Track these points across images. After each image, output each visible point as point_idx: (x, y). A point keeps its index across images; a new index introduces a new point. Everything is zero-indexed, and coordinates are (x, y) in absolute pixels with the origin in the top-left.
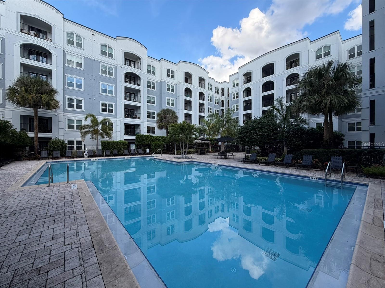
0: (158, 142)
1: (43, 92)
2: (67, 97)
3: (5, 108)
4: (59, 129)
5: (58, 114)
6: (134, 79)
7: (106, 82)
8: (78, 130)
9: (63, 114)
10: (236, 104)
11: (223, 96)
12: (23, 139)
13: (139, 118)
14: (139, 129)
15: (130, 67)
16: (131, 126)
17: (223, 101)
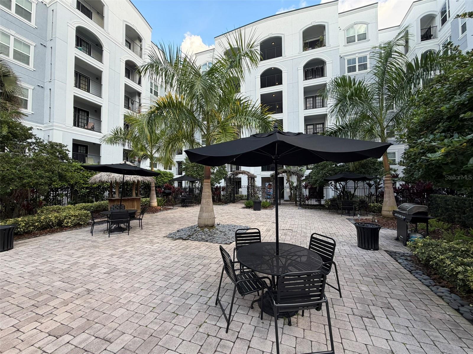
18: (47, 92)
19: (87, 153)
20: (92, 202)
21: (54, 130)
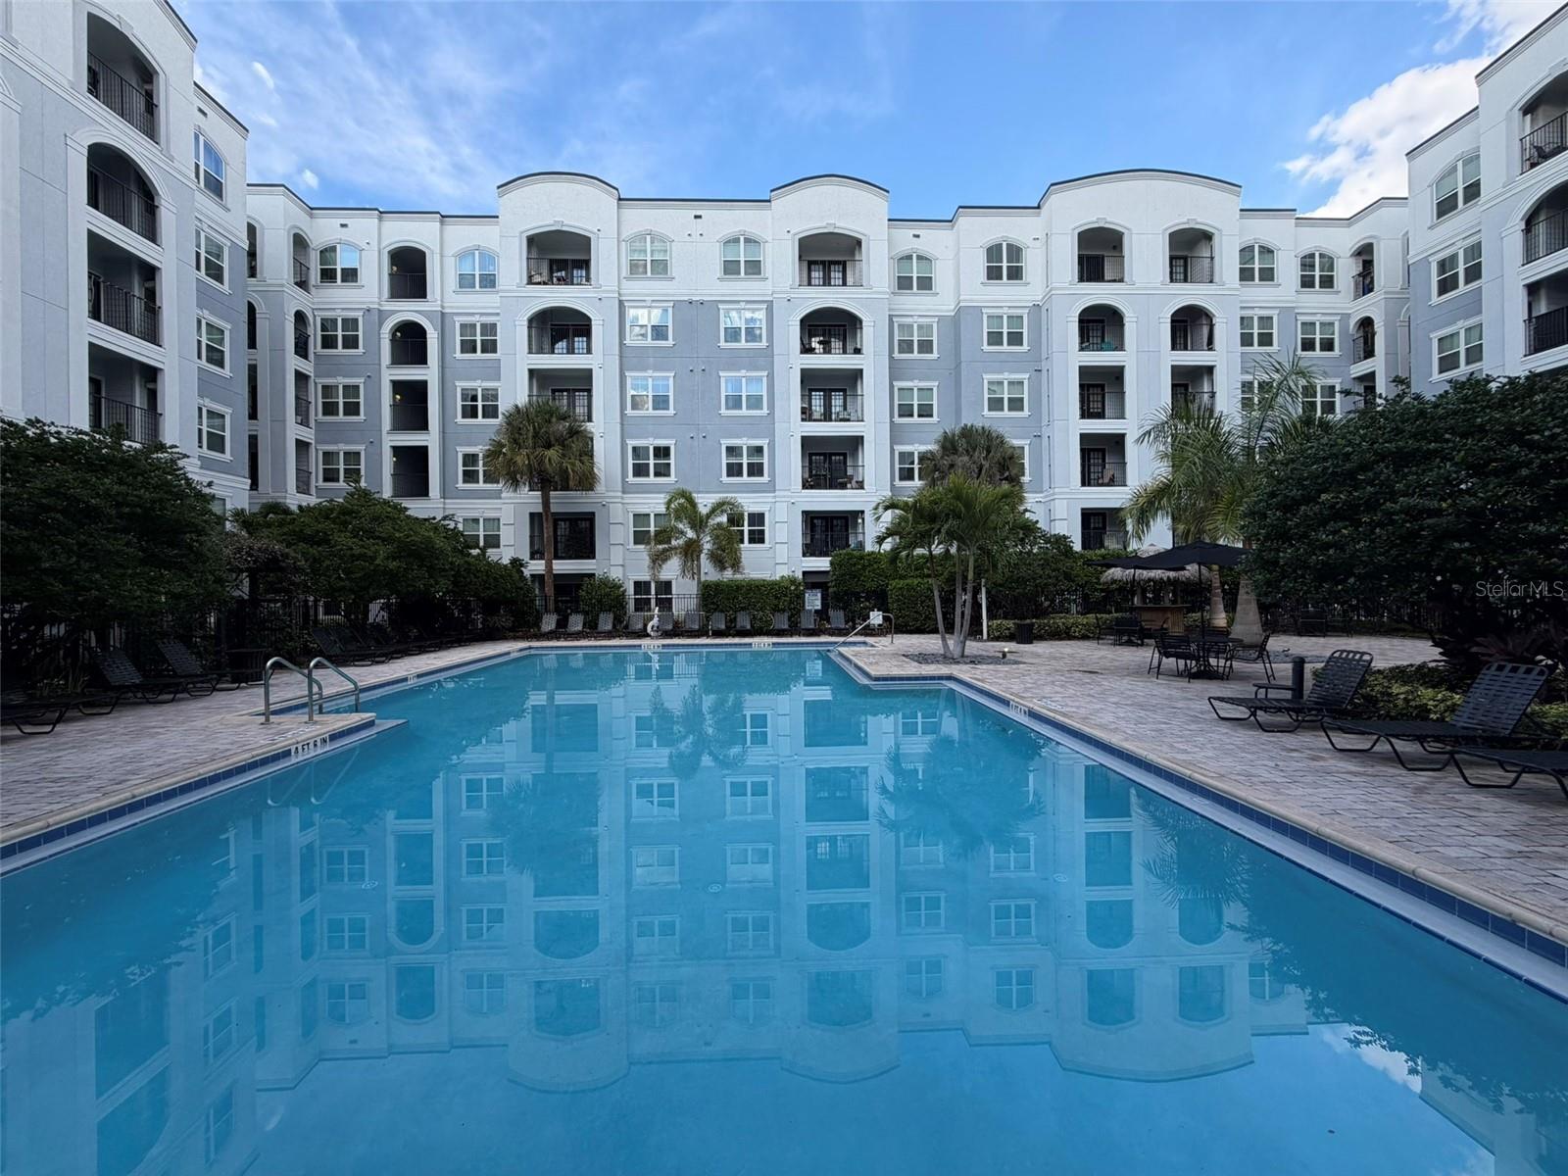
0: (916, 582)
1: (552, 439)
2: (631, 443)
3: (500, 498)
4: (611, 547)
5: (608, 500)
6: (845, 331)
7: (739, 370)
8: (642, 546)
9: (619, 500)
10: (1466, 318)
11: (1371, 290)
12: (495, 579)
13: (861, 485)
14: (861, 531)
15: (827, 289)
16: (833, 518)
17: (1366, 324)
18: (1045, 440)
19: (1104, 528)
20: (1110, 612)
21: (1057, 501)
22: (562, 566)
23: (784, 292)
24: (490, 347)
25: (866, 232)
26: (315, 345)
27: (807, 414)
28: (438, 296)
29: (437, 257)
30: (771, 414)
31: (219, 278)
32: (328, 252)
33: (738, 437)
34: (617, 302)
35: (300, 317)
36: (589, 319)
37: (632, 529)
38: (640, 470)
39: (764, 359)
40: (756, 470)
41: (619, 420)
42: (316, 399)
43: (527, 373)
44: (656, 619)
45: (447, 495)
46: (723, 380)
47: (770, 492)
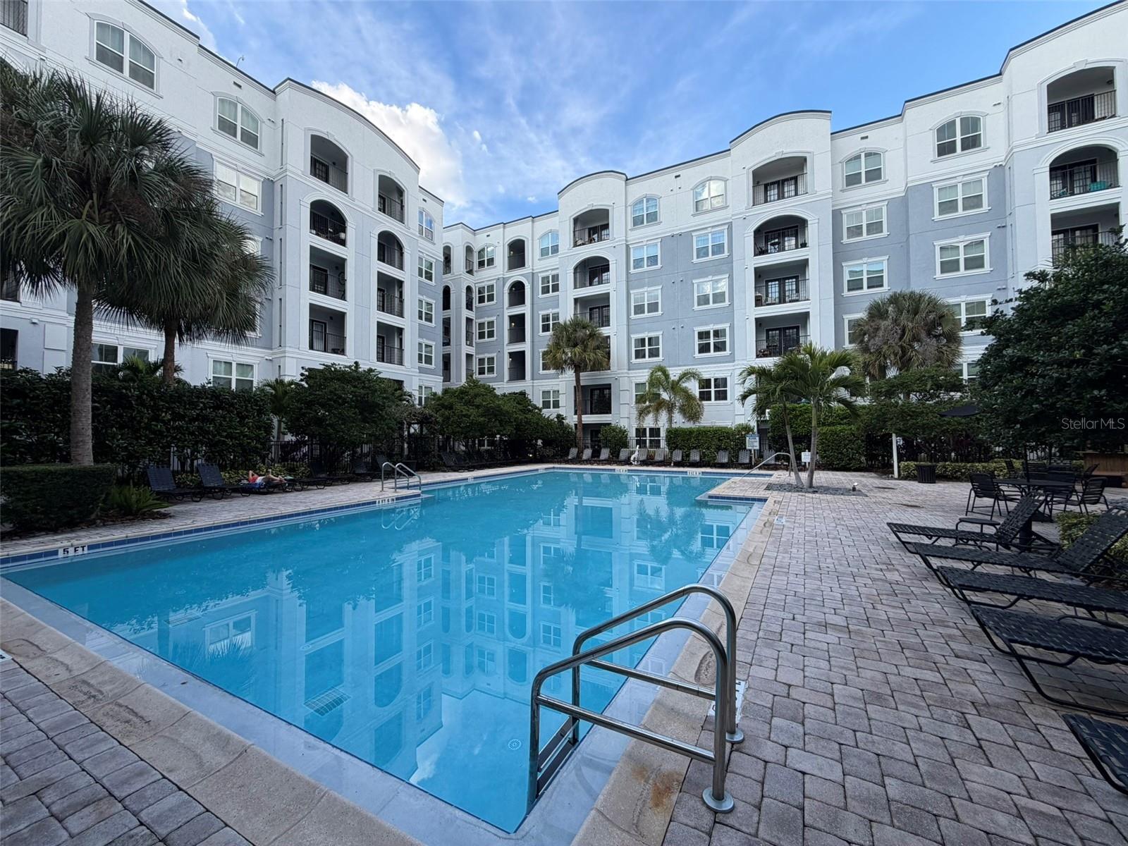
22: (589, 419)
23: (741, 214)
24: (556, 288)
25: (809, 150)
26: (475, 303)
27: (759, 302)
28: (530, 264)
29: (530, 242)
30: (731, 304)
31: (430, 279)
32: (481, 252)
33: (707, 324)
34: (624, 246)
35: (469, 289)
36: (608, 261)
37: (634, 394)
38: (640, 354)
39: (727, 267)
40: (720, 347)
41: (625, 323)
42: (475, 330)
43: (573, 301)
44: (637, 453)
45: (535, 377)
46: (695, 285)
47: (729, 362)
